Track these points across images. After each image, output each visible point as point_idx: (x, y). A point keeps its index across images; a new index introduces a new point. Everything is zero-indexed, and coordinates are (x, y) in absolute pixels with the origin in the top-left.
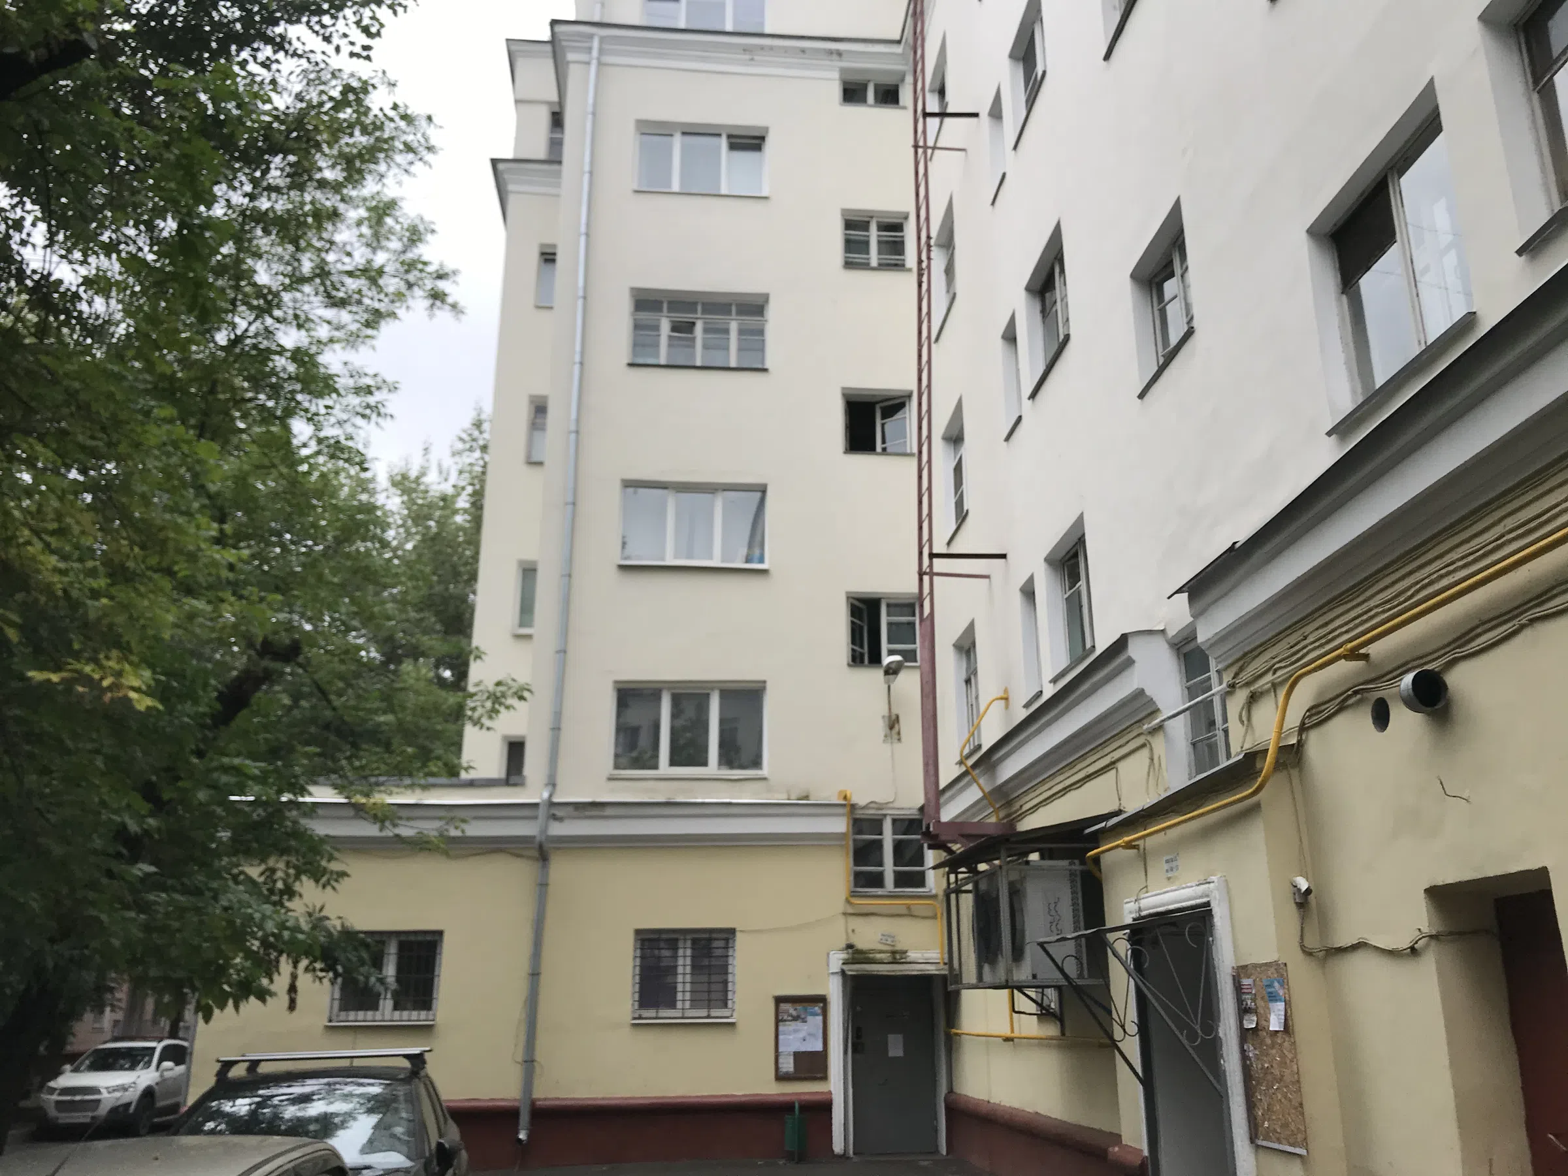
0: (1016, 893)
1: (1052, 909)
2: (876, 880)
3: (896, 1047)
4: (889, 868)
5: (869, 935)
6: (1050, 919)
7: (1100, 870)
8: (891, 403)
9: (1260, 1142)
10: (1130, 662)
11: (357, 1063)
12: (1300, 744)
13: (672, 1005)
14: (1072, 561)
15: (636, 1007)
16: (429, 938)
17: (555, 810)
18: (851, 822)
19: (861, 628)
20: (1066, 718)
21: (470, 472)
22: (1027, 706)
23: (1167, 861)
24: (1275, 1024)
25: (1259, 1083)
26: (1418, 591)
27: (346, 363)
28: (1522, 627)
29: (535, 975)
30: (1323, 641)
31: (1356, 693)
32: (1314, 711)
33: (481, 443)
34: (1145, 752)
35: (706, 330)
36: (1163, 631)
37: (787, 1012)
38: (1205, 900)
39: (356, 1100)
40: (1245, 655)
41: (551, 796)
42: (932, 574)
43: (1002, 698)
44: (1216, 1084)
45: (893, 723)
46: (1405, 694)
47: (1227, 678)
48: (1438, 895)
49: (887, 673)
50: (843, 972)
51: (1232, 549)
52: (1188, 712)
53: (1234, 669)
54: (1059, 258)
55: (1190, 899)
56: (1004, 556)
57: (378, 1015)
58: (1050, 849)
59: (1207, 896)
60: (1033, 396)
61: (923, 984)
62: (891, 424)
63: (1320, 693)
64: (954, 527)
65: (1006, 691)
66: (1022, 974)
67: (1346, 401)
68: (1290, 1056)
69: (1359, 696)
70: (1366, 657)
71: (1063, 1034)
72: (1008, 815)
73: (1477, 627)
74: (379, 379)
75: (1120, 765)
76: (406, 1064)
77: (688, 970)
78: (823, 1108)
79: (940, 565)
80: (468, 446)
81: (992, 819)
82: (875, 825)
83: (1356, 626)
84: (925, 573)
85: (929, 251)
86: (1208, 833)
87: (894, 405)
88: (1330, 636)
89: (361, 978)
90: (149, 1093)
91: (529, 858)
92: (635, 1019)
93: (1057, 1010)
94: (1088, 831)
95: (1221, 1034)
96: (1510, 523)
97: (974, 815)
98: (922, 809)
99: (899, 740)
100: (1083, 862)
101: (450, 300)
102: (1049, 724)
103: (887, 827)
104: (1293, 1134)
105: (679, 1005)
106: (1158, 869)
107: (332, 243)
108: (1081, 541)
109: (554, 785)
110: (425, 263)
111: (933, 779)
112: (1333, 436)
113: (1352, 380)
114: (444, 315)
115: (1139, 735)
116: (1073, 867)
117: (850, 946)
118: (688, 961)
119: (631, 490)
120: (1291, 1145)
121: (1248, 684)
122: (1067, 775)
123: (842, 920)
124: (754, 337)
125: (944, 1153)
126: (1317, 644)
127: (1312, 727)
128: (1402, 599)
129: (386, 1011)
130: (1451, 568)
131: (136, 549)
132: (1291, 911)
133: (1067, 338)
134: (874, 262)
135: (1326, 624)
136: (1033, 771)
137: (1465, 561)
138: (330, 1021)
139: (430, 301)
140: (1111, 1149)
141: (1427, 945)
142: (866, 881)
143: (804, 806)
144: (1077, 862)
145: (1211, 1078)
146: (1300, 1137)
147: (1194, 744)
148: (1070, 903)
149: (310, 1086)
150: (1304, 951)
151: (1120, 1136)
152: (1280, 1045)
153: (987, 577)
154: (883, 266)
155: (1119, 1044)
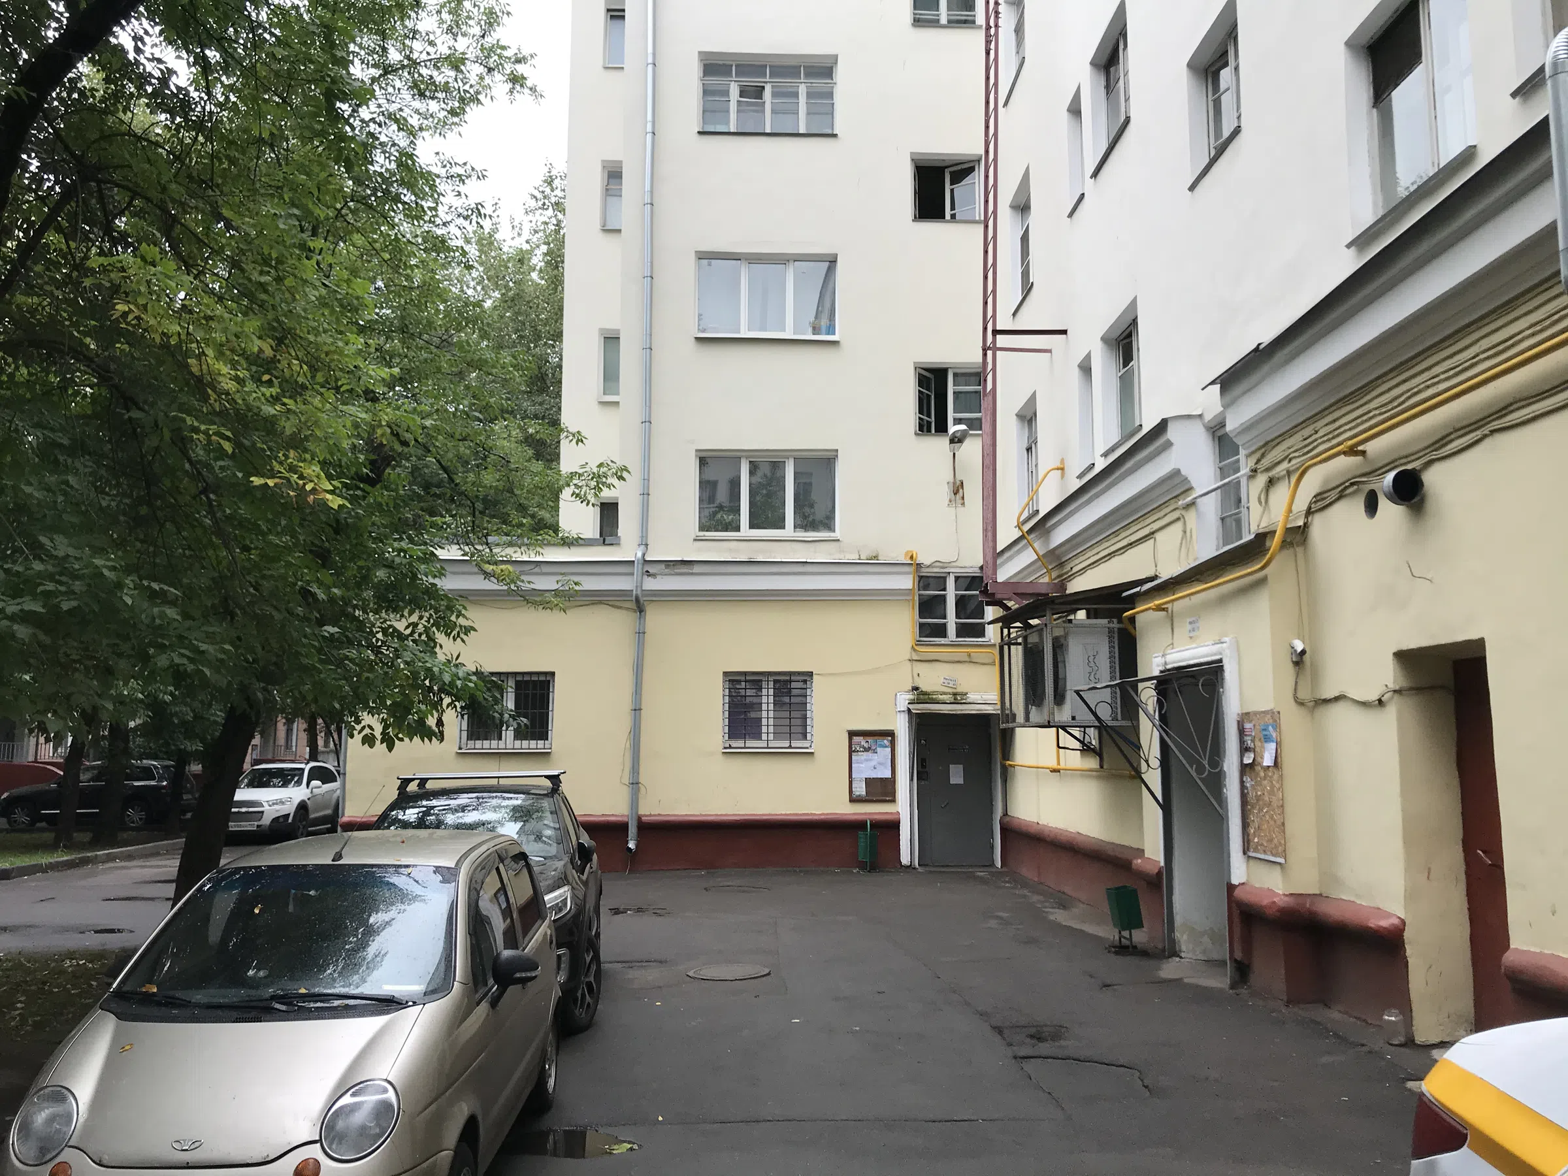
0: (1059, 646)
1: (1091, 661)
2: (941, 631)
3: (956, 776)
4: (951, 621)
5: (934, 679)
6: (1089, 669)
7: (1135, 628)
8: (959, 167)
9: (1251, 854)
10: (1169, 445)
11: (502, 781)
12: (1306, 525)
13: (758, 736)
14: (1128, 340)
15: (727, 738)
16: (542, 678)
17: (649, 567)
18: (917, 579)
19: (929, 396)
20: (1113, 491)
21: (544, 230)
22: (1080, 477)
23: (1190, 623)
24: (1268, 761)
25: (1253, 807)
26: (1409, 398)
27: (437, 153)
28: (1485, 436)
29: (637, 710)
30: (1330, 436)
31: (1352, 484)
32: (1319, 498)
33: (553, 200)
34: (1178, 526)
35: (775, 95)
36: (1200, 416)
37: (859, 744)
38: (1217, 657)
39: (503, 811)
40: (1266, 444)
41: (644, 555)
42: (995, 349)
43: (1058, 469)
44: (1218, 808)
45: (957, 489)
46: (1386, 489)
47: (1251, 463)
48: (1402, 657)
49: (952, 441)
50: (909, 710)
51: (1257, 349)
52: (1219, 491)
53: (1258, 455)
54: (1123, 34)
55: (1207, 656)
56: (1064, 332)
57: (502, 744)
58: (1096, 609)
59: (1221, 654)
60: (1095, 174)
61: (982, 722)
62: (959, 189)
63: (1326, 481)
64: (1020, 298)
65: (1062, 461)
66: (1063, 716)
67: (1367, 214)
68: (1277, 786)
69: (1355, 487)
70: (1363, 453)
71: (1102, 767)
72: (1059, 576)
73: (1451, 433)
74: (468, 167)
75: (1158, 536)
76: (548, 783)
77: (771, 707)
78: (893, 826)
79: (1002, 341)
80: (540, 203)
81: (1044, 580)
82: (941, 581)
83: (1358, 425)
84: (989, 348)
85: (997, 17)
86: (1223, 601)
87: (962, 170)
88: (1336, 433)
89: (496, 715)
90: (302, 807)
91: (627, 609)
92: (725, 748)
93: (1097, 746)
94: (1125, 594)
95: (1225, 768)
96: (1485, 343)
97: (1030, 574)
98: (981, 568)
99: (963, 504)
100: (1120, 621)
101: (529, 83)
102: (1097, 496)
103: (951, 583)
104: (1276, 847)
105: (764, 737)
106: (1182, 629)
107: (415, 32)
108: (1134, 322)
109: (647, 545)
110: (504, 48)
111: (991, 544)
112: (1353, 248)
113: (1374, 193)
114: (523, 98)
115: (1175, 509)
116: (1111, 625)
117: (916, 689)
118: (771, 699)
119: (705, 262)
120: (1273, 855)
121: (1268, 470)
122: (1113, 541)
123: (909, 664)
124: (823, 100)
125: (999, 864)
126: (1325, 438)
127: (1317, 511)
128: (1395, 404)
129: (509, 740)
130: (1436, 380)
131: (305, 367)
132: (1290, 669)
133: (1127, 120)
134: (944, 20)
135: (1334, 421)
136: (1085, 535)
137: (1446, 375)
138: (460, 749)
139: (510, 85)
140: (1135, 862)
141: (1392, 698)
142: (931, 631)
143: (873, 564)
144: (1115, 620)
145: (1216, 806)
146: (1280, 849)
147: (1222, 519)
148: (1108, 655)
149: (463, 799)
150: (1296, 701)
151: (1143, 850)
152: (1271, 777)
153: (1049, 351)
154: (954, 23)
155: (1143, 776)
